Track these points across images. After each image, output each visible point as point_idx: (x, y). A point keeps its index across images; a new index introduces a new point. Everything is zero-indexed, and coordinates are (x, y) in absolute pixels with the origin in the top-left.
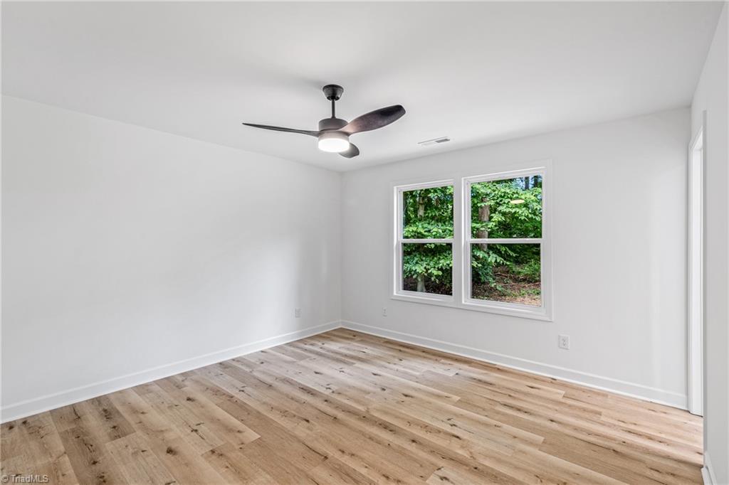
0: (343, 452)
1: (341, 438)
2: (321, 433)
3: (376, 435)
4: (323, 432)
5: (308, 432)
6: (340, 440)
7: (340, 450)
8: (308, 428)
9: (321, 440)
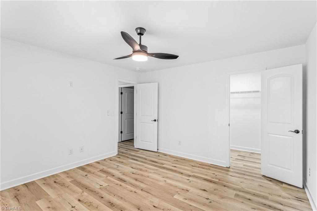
0: (135, 192)
1: (135, 198)
2: (146, 200)
3: (118, 200)
4: (144, 200)
5: (152, 200)
6: (136, 197)
7: (136, 193)
8: (153, 202)
9: (145, 197)
